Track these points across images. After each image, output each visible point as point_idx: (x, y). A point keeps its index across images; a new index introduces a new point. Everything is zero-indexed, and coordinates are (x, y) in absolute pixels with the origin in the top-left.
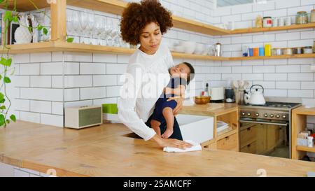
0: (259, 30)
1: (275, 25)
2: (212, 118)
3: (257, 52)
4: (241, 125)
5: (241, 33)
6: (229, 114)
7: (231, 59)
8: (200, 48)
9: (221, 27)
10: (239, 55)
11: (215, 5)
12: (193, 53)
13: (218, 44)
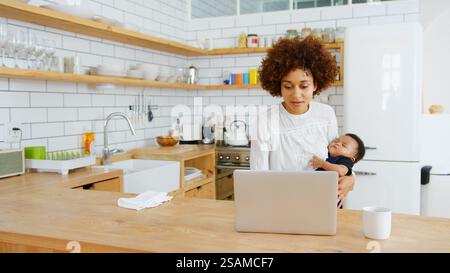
0: (242, 51)
1: (262, 46)
2: (179, 163)
3: (241, 80)
4: (219, 171)
5: (222, 54)
6: (204, 157)
7: (209, 88)
8: (166, 72)
9: (195, 45)
10: (220, 82)
11: (189, 15)
12: (156, 80)
13: (191, 67)
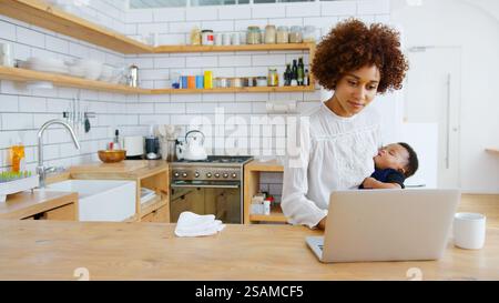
0: (196, 49)
1: (219, 43)
2: (134, 182)
3: (194, 82)
4: (172, 191)
5: (169, 52)
6: (155, 176)
7: (155, 92)
8: (109, 71)
9: (140, 40)
10: (169, 86)
11: (127, 5)
12: (98, 80)
13: (134, 67)
